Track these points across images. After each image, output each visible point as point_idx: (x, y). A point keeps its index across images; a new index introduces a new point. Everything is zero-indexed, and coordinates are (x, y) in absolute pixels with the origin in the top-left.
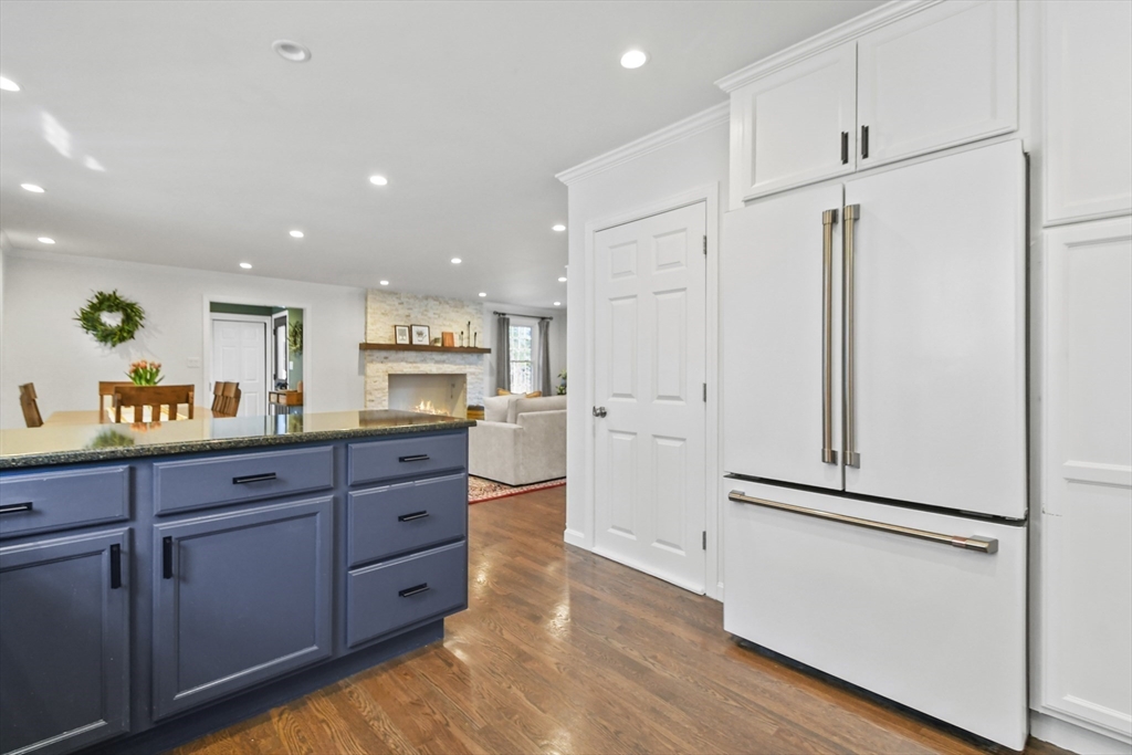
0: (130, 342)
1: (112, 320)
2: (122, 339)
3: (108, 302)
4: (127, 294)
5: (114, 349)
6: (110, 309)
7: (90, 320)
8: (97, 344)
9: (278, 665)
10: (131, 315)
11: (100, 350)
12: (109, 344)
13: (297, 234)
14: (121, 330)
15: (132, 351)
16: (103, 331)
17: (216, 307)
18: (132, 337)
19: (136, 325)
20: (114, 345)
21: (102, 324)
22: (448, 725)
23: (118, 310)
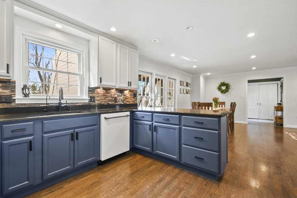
0: (227, 93)
1: (224, 88)
2: (226, 92)
3: (223, 84)
4: (227, 82)
5: (224, 95)
6: (223, 86)
7: (219, 89)
8: (220, 93)
9: (169, 156)
10: (227, 86)
11: (221, 95)
12: (223, 94)
13: (253, 57)
14: (225, 90)
15: (228, 95)
16: (222, 91)
17: (250, 81)
18: (228, 91)
19: (229, 89)
20: (224, 94)
21: (222, 89)
22: (184, 190)
23: (225, 86)
